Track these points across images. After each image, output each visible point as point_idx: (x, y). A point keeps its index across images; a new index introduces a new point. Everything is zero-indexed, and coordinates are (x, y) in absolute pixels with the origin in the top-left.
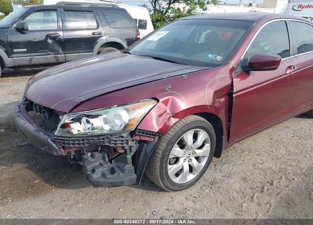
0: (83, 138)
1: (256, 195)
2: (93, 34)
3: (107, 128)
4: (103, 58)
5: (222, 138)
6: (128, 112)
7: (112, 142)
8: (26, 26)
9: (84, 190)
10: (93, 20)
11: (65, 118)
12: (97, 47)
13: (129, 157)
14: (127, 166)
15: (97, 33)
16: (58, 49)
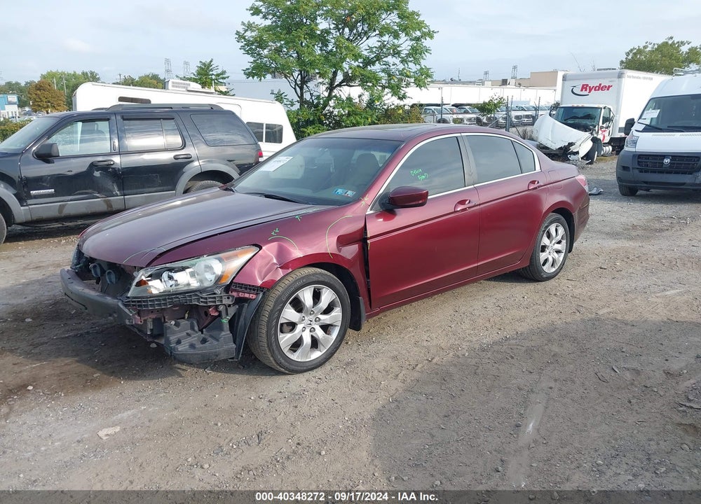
0: (166, 296)
1: (403, 372)
2: (176, 157)
3: (195, 284)
4: (195, 198)
5: (359, 300)
6: (220, 262)
7: (202, 300)
8: (54, 148)
9: (166, 380)
10: (175, 134)
11: (140, 275)
12: (183, 181)
13: (225, 321)
14: (223, 333)
15: (182, 156)
16: (110, 187)
